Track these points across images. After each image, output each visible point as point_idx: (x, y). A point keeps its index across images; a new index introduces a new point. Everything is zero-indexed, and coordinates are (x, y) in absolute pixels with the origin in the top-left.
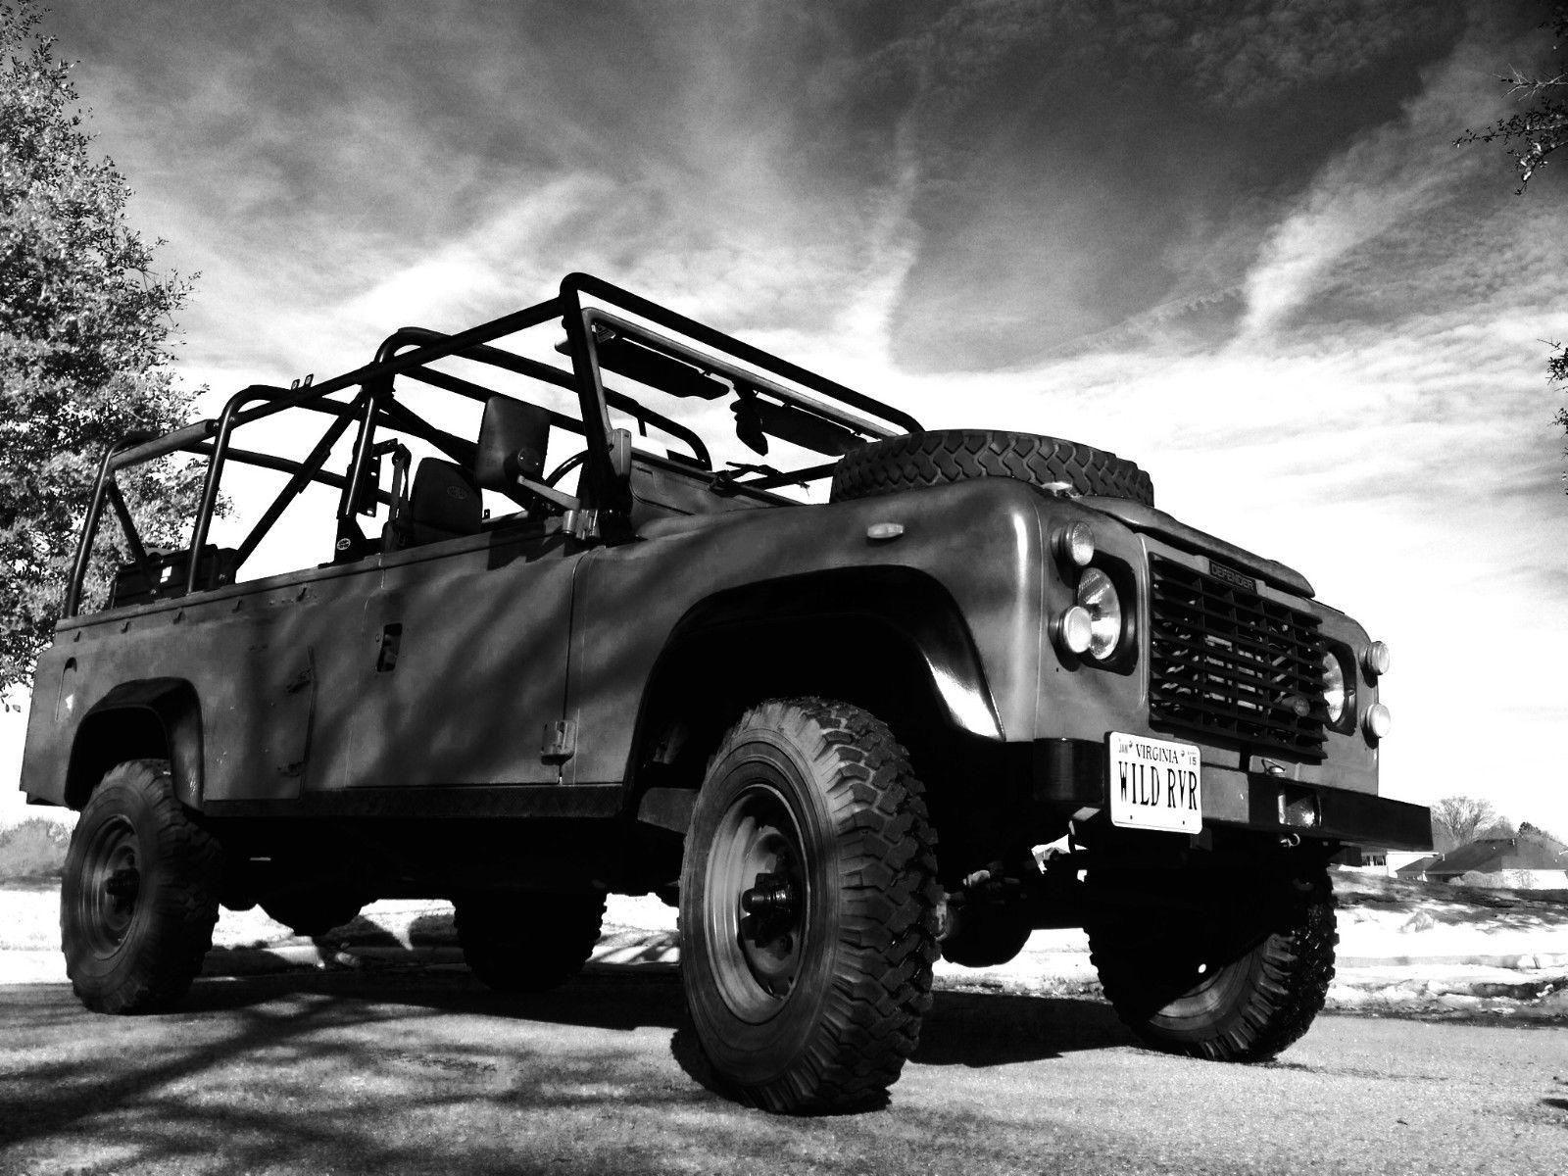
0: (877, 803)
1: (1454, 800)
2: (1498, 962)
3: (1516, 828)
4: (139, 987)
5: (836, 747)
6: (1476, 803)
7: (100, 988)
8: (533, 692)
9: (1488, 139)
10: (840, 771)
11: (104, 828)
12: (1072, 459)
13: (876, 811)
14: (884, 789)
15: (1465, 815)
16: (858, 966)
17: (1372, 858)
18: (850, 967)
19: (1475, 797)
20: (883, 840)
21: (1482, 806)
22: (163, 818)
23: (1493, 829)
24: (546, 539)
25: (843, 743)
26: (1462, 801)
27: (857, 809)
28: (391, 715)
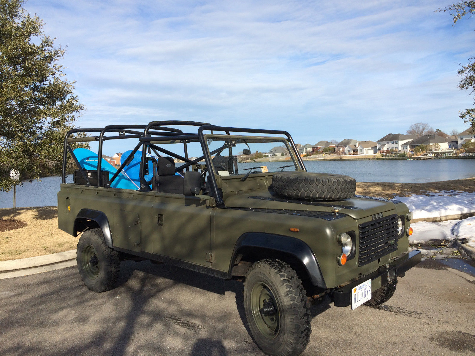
0: (296, 300)
1: (418, 123)
2: (431, 220)
3: (435, 130)
4: (103, 288)
5: (285, 284)
6: (424, 124)
7: (93, 287)
8: (201, 244)
9: (445, 11)
10: (287, 292)
11: (86, 246)
12: (336, 184)
13: (296, 302)
14: (297, 296)
15: (421, 128)
16: (293, 339)
17: (394, 142)
18: (292, 339)
19: (424, 123)
20: (298, 310)
21: (426, 125)
22: (103, 248)
23: (429, 132)
24: (201, 202)
25: (287, 283)
26: (420, 124)
27: (292, 302)
28: (163, 238)
